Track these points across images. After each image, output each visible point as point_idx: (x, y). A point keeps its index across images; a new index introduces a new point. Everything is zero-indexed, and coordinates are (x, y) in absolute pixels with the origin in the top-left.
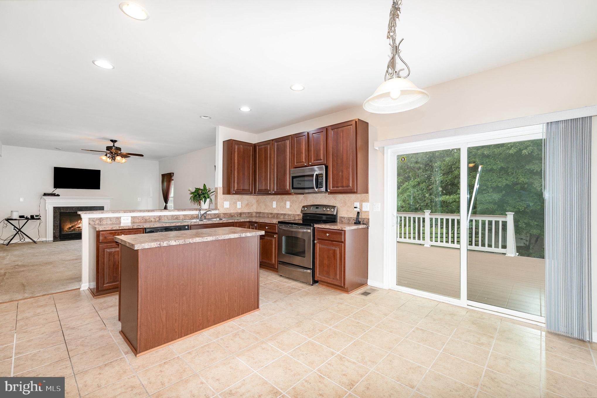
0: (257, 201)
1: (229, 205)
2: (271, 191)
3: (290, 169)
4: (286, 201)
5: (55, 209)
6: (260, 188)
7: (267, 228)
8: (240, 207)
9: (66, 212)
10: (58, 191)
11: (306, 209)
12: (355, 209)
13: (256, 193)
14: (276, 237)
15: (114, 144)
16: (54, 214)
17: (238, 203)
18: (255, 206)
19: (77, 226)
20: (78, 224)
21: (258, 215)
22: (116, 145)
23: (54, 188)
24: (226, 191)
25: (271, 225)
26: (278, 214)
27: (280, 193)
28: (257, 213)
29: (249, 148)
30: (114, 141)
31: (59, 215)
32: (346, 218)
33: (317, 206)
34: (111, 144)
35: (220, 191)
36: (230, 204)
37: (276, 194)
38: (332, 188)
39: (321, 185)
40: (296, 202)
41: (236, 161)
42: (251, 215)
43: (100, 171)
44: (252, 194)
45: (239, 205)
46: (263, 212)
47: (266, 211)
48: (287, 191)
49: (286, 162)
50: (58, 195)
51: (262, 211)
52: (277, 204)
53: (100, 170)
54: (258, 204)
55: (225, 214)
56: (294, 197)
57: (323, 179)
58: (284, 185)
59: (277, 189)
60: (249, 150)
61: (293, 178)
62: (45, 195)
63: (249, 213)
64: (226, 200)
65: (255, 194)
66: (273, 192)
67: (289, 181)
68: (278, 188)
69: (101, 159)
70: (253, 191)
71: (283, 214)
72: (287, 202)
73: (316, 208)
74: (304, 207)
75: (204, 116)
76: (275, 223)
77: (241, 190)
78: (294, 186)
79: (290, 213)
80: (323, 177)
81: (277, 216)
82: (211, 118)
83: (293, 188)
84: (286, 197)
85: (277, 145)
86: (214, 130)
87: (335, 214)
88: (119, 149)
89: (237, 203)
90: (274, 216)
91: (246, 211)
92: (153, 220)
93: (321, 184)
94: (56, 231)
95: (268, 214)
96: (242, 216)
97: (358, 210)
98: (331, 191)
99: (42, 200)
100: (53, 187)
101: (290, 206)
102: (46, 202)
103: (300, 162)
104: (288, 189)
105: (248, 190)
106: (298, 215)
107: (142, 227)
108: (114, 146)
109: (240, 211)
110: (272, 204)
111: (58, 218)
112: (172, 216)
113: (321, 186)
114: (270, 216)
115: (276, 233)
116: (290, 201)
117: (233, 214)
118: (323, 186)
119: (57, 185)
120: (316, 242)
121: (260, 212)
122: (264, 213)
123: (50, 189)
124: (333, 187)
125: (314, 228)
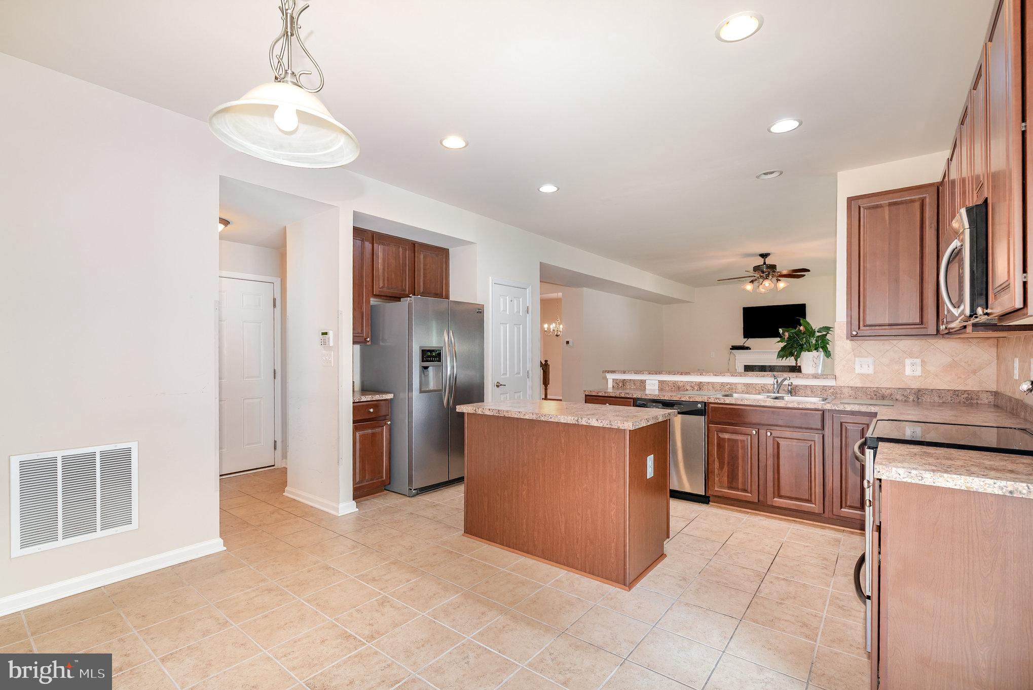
1: (872, 366)
5: (746, 368)
8: (918, 373)
15: (765, 260)
17: (908, 362)
18: (991, 374)
22: (769, 261)
28: (998, 395)
30: (764, 256)
34: (760, 261)
36: (877, 365)
42: (968, 398)
45: (912, 368)
50: (748, 348)
53: (805, 304)
55: (855, 389)
60: (918, 206)
62: (734, 348)
63: (959, 393)
64: (861, 354)
69: (744, 290)
75: (764, 174)
82: (781, 173)
88: (773, 267)
89: (902, 363)
96: (926, 399)
99: (732, 355)
100: (743, 337)
107: (630, 396)
108: (765, 263)
117: (886, 394)
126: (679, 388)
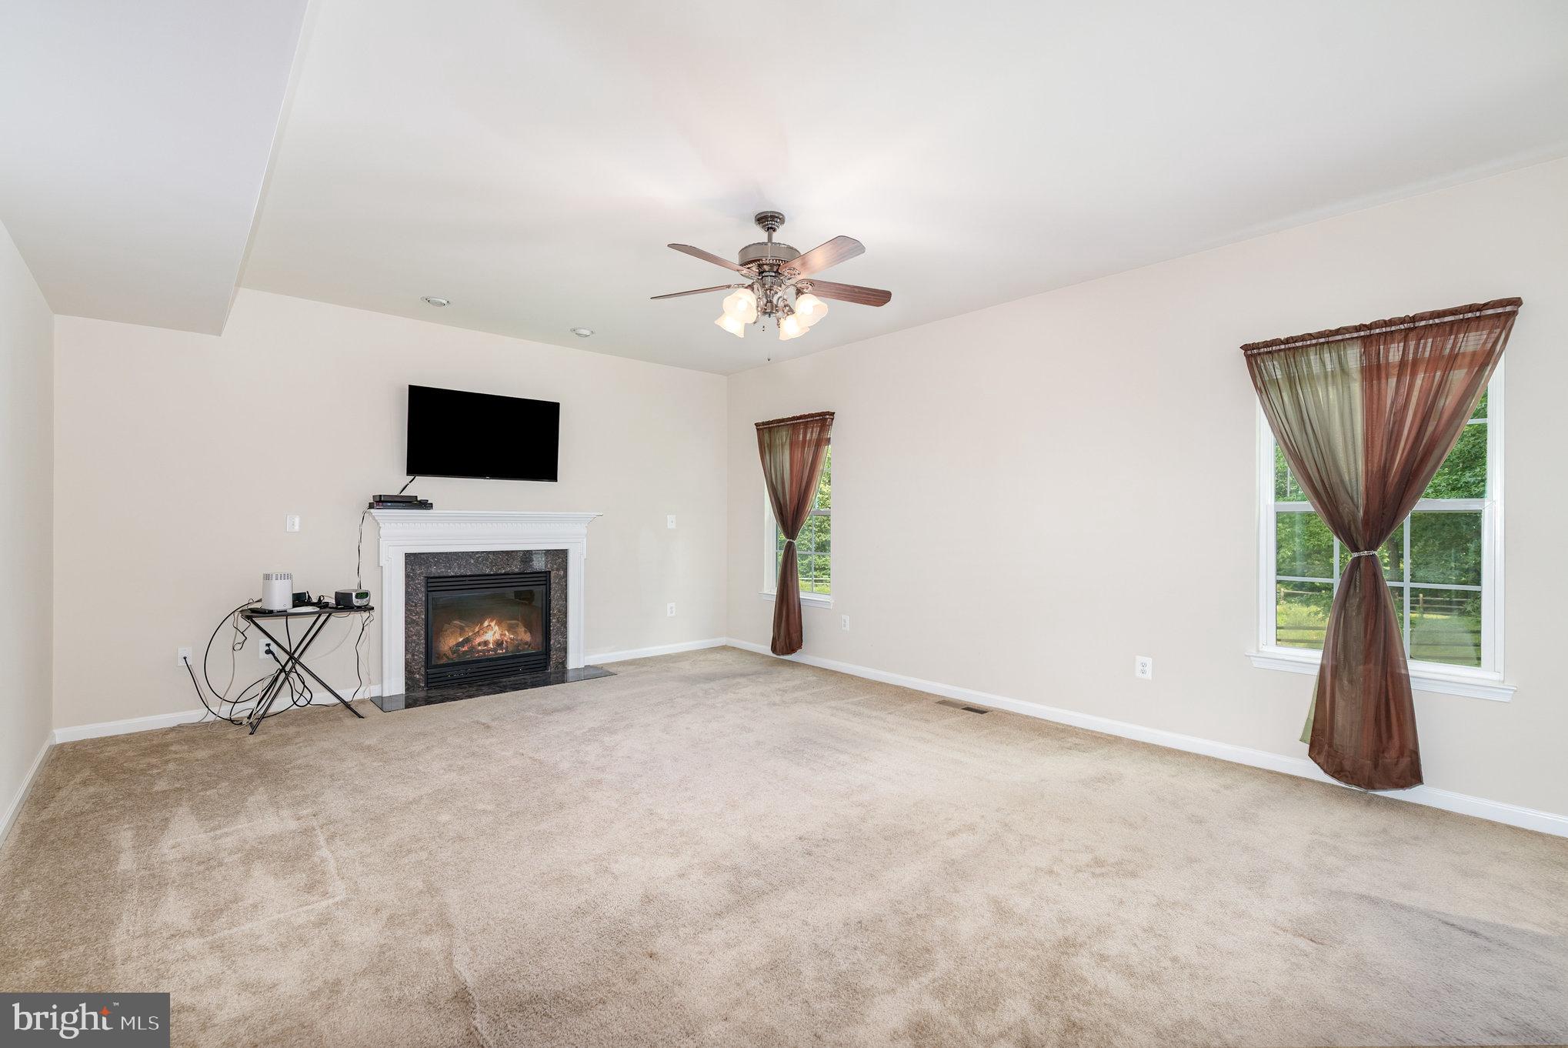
5: (413, 560)
9: (445, 574)
10: (425, 486)
16: (407, 585)
19: (478, 640)
20: (482, 632)
23: (410, 472)
31: (423, 589)
50: (425, 505)
53: (558, 404)
62: (377, 501)
94: (413, 655)
100: (405, 469)
102: (381, 531)
111: (421, 599)
119: (420, 462)
123: (394, 478)
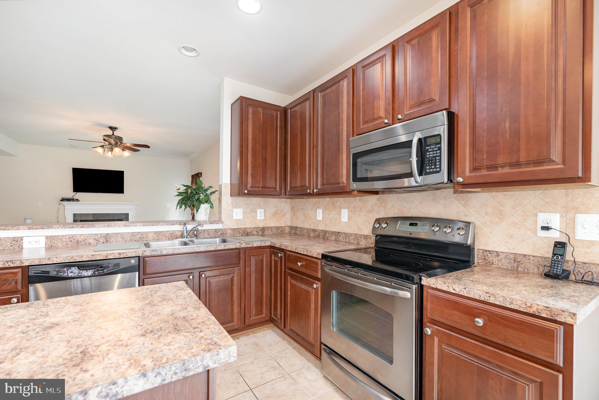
0: (292, 208)
1: (242, 214)
2: (312, 189)
3: (348, 137)
4: (340, 208)
5: (75, 215)
6: (293, 186)
7: (299, 264)
8: (263, 218)
9: (87, 220)
10: (79, 195)
11: (384, 225)
12: (545, 233)
13: (287, 193)
14: (317, 288)
15: (113, 133)
17: (259, 211)
18: (288, 216)
21: (293, 232)
22: (117, 133)
23: (74, 191)
24: (236, 191)
25: (307, 260)
26: (325, 232)
27: (328, 192)
28: (291, 228)
29: (275, 114)
30: (113, 129)
32: (502, 256)
33: (413, 221)
34: (110, 132)
35: (226, 191)
36: (244, 213)
37: (321, 194)
38: (470, 172)
39: (435, 165)
40: (361, 209)
41: (250, 136)
42: (282, 231)
43: (123, 172)
44: (281, 196)
45: (260, 214)
46: (300, 228)
47: (306, 226)
48: (343, 187)
49: (341, 127)
50: (77, 200)
51: (299, 226)
52: (323, 213)
54: (294, 213)
55: (233, 230)
56: (357, 201)
57: (440, 149)
58: (337, 175)
59: (323, 185)
60: (275, 117)
61: (357, 156)
63: (277, 228)
64: (236, 206)
65: (286, 196)
66: (315, 191)
67: (348, 164)
68: (325, 182)
70: (283, 191)
71: (334, 232)
72: (342, 209)
73: (411, 224)
74: (378, 221)
76: (314, 256)
77: (260, 189)
78: (359, 175)
79: (348, 231)
80: (440, 143)
81: (323, 236)
83: (356, 179)
84: (340, 200)
85: (324, 97)
86: (220, 87)
87: (469, 242)
88: (120, 139)
89: (256, 212)
90: (319, 235)
91: (272, 223)
92: (92, 241)
93: (435, 161)
95: (308, 230)
96: (266, 233)
97: (556, 235)
98: (467, 182)
99: (61, 206)
101: (349, 218)
102: (65, 208)
103: (374, 120)
104: (344, 183)
105: (273, 188)
106: (366, 237)
108: (113, 134)
109: (261, 225)
110: (316, 213)
112: (133, 234)
113: (436, 168)
114: (312, 235)
115: (318, 279)
116: (348, 208)
117: (249, 231)
118: (440, 168)
119: (77, 188)
120: (428, 331)
121: (296, 227)
122: (302, 229)
123: (69, 193)
124: (474, 169)
125: (421, 288)
126: (78, 242)
